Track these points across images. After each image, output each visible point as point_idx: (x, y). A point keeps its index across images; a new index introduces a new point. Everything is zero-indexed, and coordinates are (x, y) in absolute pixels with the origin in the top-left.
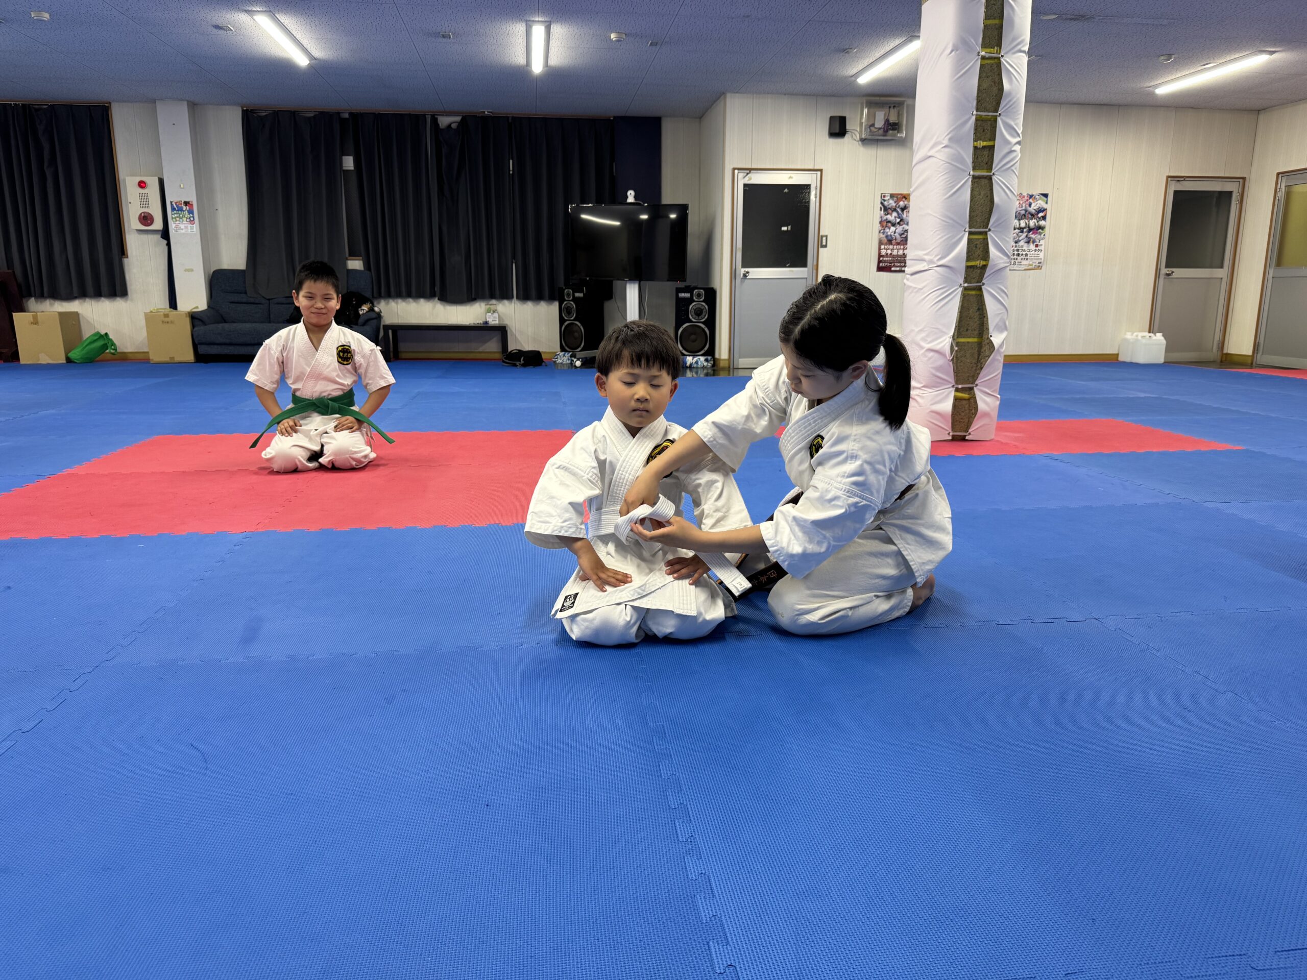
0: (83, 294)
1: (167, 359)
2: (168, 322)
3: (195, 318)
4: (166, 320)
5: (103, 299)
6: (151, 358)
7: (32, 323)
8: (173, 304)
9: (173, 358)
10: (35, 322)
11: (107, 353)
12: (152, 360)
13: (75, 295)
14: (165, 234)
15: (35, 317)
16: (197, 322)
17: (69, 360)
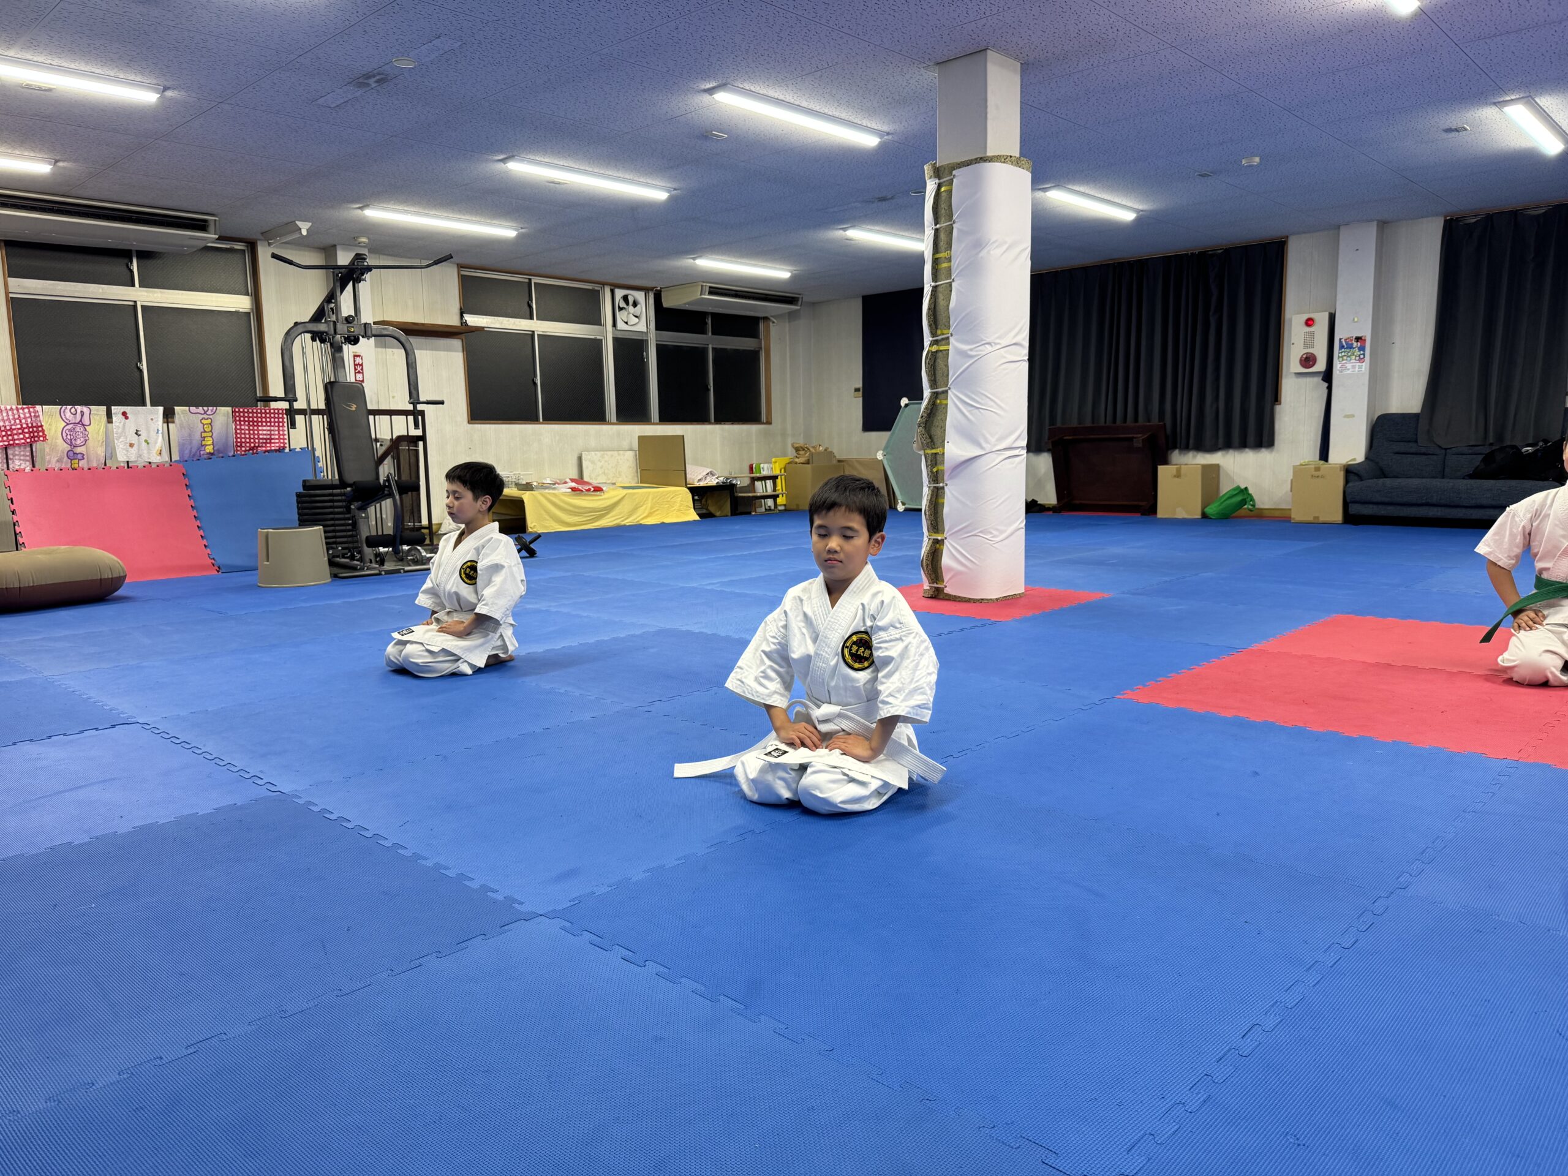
0: (1227, 444)
1: (1310, 519)
2: (1318, 477)
3: (1350, 472)
4: (1317, 473)
5: (1247, 450)
6: (1293, 516)
7: (1175, 476)
8: (1324, 454)
9: (1318, 517)
10: (1178, 475)
11: (1245, 509)
12: (1294, 519)
13: (1220, 446)
14: (1327, 376)
15: (1179, 471)
16: (1352, 477)
17: (1204, 516)
